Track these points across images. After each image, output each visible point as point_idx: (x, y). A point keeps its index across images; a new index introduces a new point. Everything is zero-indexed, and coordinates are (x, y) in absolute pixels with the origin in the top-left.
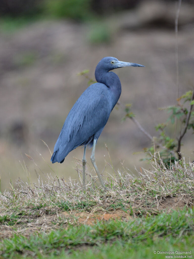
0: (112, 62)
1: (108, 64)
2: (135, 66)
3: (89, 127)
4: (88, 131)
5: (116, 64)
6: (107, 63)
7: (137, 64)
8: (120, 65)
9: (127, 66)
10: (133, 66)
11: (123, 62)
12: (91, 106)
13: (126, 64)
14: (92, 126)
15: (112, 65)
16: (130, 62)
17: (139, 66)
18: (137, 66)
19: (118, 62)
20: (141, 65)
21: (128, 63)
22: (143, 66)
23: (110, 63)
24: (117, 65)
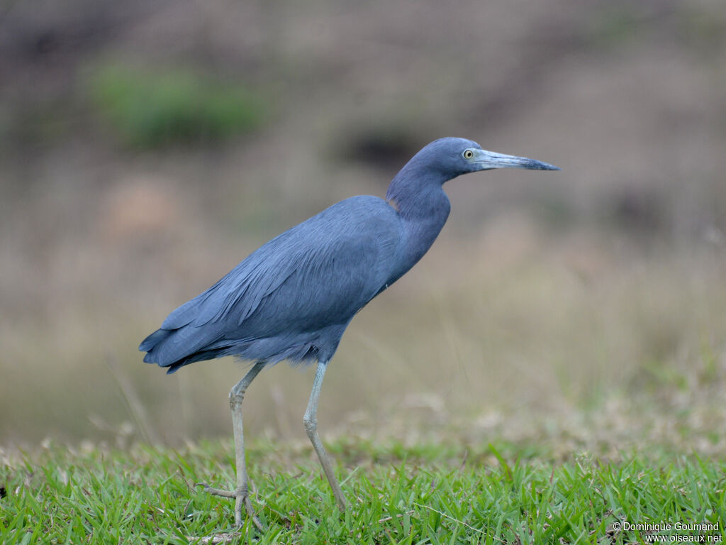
0: (467, 153)
1: (455, 160)
2: (532, 166)
3: (289, 306)
4: (282, 314)
5: (477, 159)
6: (454, 155)
7: (539, 162)
8: (490, 164)
9: (508, 168)
10: (525, 166)
11: (497, 155)
12: (321, 250)
13: (506, 160)
14: (300, 306)
15: (465, 163)
16: (515, 155)
17: (544, 168)
18: (537, 169)
19: (482, 154)
20: (550, 166)
21: (512, 157)
22: (555, 167)
23: (461, 157)
24: (480, 164)
